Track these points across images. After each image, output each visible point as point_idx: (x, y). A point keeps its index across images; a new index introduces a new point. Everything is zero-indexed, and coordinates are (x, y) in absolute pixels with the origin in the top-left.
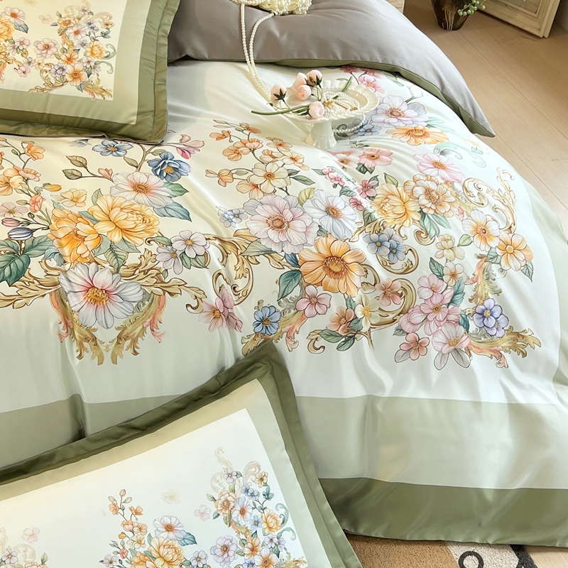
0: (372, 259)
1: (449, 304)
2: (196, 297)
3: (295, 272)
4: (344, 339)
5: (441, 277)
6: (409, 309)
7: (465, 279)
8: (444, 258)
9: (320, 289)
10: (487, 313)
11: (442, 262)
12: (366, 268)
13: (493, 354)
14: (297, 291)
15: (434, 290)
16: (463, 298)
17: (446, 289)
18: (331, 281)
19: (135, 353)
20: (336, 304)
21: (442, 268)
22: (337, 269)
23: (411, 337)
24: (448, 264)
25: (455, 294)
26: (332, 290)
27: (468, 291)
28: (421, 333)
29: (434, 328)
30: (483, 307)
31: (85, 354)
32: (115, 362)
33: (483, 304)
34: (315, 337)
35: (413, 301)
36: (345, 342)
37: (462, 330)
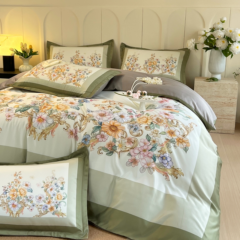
0: (127, 130)
1: (149, 150)
2: (67, 127)
3: (100, 126)
4: (109, 152)
5: (149, 141)
6: (134, 148)
7: (158, 144)
8: (152, 136)
9: (106, 133)
10: (164, 158)
11: (151, 136)
12: (124, 132)
13: (164, 174)
14: (98, 132)
15: (145, 144)
16: (156, 150)
17: (150, 145)
18: (110, 132)
19: (45, 139)
20: (110, 139)
21: (151, 138)
22: (114, 129)
23: (133, 157)
24: (153, 138)
25: (153, 148)
26: (109, 135)
27: (159, 148)
28: (137, 157)
29: (142, 157)
30: (163, 155)
31: (31, 135)
32: (39, 140)
33: (163, 154)
34: (100, 149)
35: (137, 145)
36: (110, 153)
37: (152, 160)
